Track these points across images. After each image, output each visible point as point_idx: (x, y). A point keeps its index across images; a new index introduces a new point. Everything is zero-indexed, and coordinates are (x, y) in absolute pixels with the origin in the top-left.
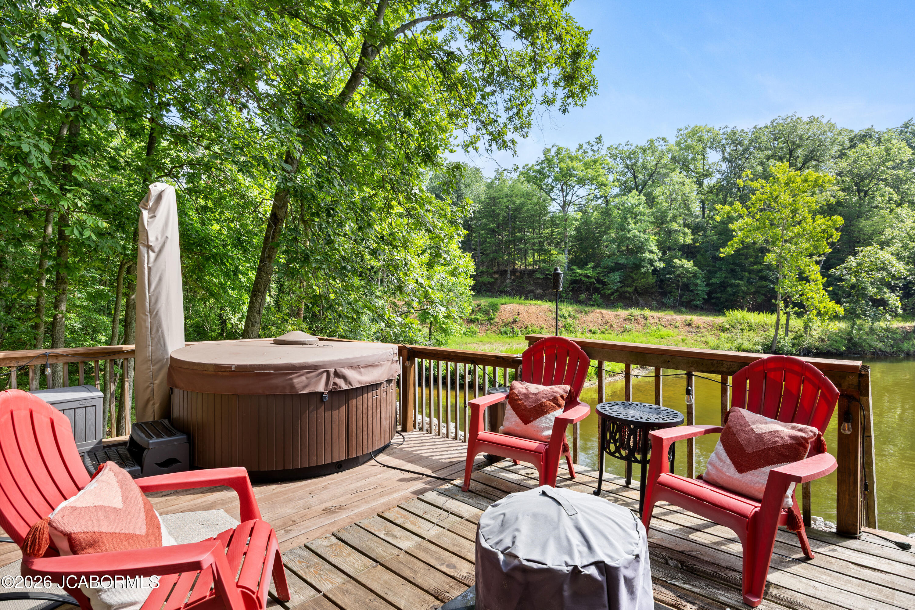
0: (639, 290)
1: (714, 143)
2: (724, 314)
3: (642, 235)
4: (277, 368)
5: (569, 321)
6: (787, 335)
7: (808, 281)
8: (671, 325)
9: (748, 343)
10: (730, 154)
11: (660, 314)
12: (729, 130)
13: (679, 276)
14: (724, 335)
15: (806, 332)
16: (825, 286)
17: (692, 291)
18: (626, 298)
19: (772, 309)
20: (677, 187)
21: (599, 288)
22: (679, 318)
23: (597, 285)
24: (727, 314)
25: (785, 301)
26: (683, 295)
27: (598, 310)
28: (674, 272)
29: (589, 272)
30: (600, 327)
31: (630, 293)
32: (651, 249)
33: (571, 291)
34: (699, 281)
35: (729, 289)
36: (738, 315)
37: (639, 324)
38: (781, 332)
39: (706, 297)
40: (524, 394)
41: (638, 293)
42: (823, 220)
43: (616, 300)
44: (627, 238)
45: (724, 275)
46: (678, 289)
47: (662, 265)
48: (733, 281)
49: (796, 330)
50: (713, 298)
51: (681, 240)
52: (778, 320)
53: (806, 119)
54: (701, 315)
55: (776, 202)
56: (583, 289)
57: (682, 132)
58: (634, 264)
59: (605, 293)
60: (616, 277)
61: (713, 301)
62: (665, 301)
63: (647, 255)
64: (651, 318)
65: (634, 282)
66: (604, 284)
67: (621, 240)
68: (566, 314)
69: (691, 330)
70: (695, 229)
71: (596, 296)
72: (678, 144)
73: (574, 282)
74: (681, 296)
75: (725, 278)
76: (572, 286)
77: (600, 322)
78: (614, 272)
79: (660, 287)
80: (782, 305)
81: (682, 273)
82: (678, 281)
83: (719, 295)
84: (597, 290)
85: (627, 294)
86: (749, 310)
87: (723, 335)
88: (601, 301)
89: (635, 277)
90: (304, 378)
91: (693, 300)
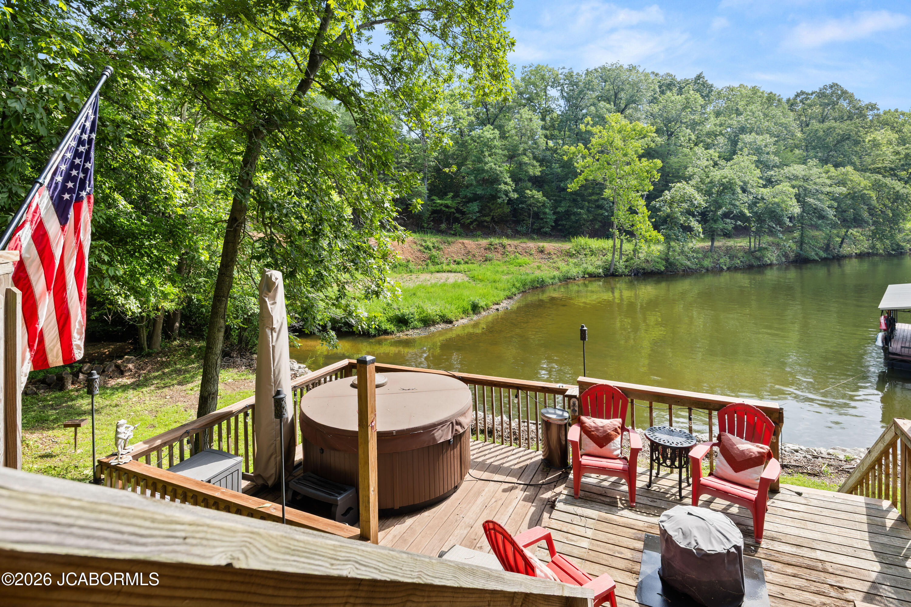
0: (496, 219)
1: (555, 83)
2: (570, 241)
3: (498, 168)
4: (425, 428)
5: (434, 252)
6: (620, 258)
7: (637, 213)
8: (526, 252)
9: (591, 267)
10: (568, 94)
11: (516, 242)
12: (566, 71)
13: (530, 205)
14: (572, 261)
15: (634, 255)
16: (650, 217)
17: (542, 219)
18: (484, 226)
19: (608, 236)
20: (526, 123)
21: (458, 218)
22: (532, 245)
23: (457, 215)
24: (573, 240)
25: (620, 230)
26: (534, 223)
27: (461, 241)
28: (526, 201)
29: (449, 202)
30: (463, 257)
31: (487, 222)
32: (506, 180)
33: (431, 221)
34: (547, 210)
35: (572, 217)
36: (582, 241)
37: (498, 252)
38: (617, 257)
39: (553, 224)
40: (595, 427)
41: (494, 221)
42: (647, 163)
43: (475, 229)
44: (483, 170)
45: (568, 204)
46: (529, 217)
47: (516, 196)
48: (575, 210)
49: (627, 253)
50: (559, 225)
51: (531, 172)
52: (614, 246)
53: (626, 66)
54: (551, 242)
55: (611, 146)
56: (444, 218)
57: (526, 69)
58: (491, 195)
59: (464, 223)
60: (474, 207)
61: (560, 227)
62: (519, 229)
63: (502, 186)
64: (508, 246)
65: (491, 212)
66: (463, 213)
67: (478, 171)
68: (431, 245)
69: (544, 256)
70: (542, 161)
71: (457, 226)
72: (523, 80)
73: (434, 212)
74: (533, 224)
75: (569, 207)
76: (432, 216)
77: (463, 252)
78: (472, 202)
79: (514, 216)
80: (617, 233)
81: (533, 203)
82: (529, 209)
83: (564, 222)
84: (457, 220)
85: (485, 224)
86: (590, 237)
87: (570, 260)
88: (461, 230)
89: (492, 207)
90: (440, 431)
91: (543, 228)
